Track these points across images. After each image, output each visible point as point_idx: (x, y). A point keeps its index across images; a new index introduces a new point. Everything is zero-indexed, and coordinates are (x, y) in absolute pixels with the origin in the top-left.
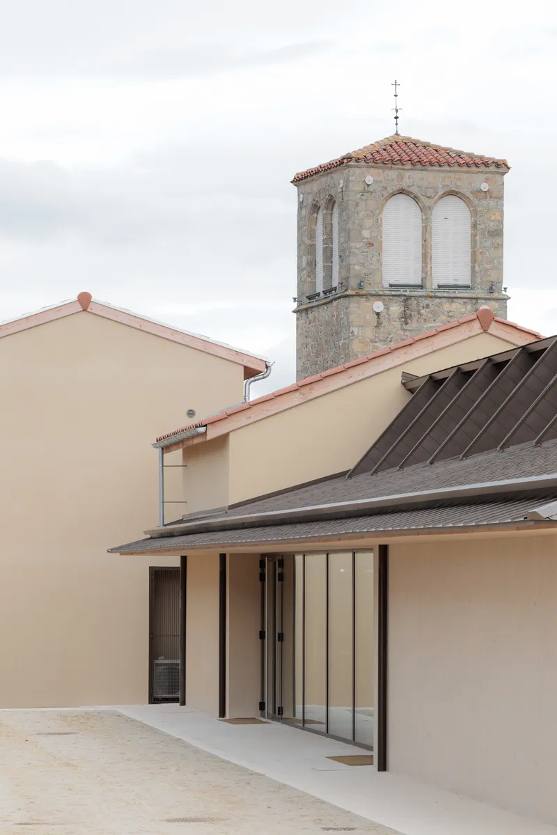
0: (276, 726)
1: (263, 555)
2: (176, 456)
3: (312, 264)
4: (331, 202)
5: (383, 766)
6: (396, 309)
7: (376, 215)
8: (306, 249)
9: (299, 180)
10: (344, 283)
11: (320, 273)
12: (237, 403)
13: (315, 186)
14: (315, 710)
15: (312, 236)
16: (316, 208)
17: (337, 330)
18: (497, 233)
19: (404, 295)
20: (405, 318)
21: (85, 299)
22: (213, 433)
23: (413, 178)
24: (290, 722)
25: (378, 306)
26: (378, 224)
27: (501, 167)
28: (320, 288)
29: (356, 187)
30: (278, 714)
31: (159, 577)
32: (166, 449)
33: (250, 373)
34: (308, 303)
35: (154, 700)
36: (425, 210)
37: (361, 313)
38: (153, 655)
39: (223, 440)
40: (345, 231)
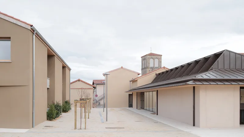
0: (143, 110)
1: (141, 92)
2: (131, 82)
3: (143, 65)
4: (145, 59)
5: (157, 115)
6: (151, 69)
7: (149, 60)
8: (142, 64)
9: (141, 57)
10: (146, 67)
11: (144, 66)
12: (137, 77)
13: (143, 58)
14: (148, 108)
15: (143, 62)
16: (143, 60)
17: (146, 71)
18: (161, 62)
19: (152, 68)
20: (152, 70)
21: (122, 67)
22: (136, 80)
23: (153, 57)
24: (144, 109)
25: (149, 69)
26: (149, 62)
27: (161, 55)
28: (144, 67)
29: (147, 58)
30: (143, 109)
31: (130, 95)
32: (130, 82)
33: (138, 74)
34: (143, 69)
35: (129, 107)
36: (154, 60)
37: (148, 70)
38: (129, 103)
39: (137, 80)
40: (146, 62)
